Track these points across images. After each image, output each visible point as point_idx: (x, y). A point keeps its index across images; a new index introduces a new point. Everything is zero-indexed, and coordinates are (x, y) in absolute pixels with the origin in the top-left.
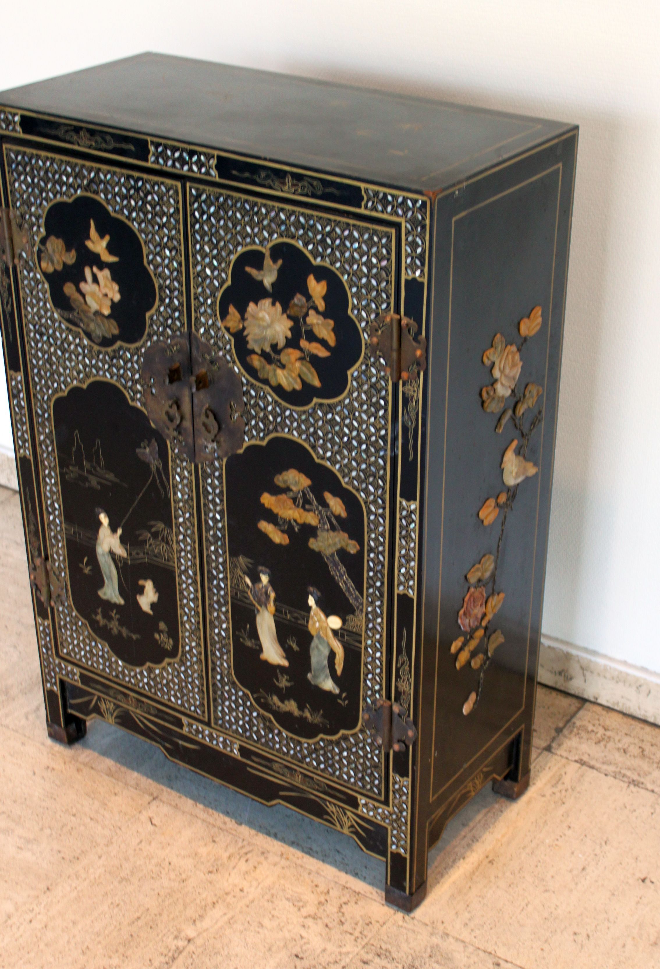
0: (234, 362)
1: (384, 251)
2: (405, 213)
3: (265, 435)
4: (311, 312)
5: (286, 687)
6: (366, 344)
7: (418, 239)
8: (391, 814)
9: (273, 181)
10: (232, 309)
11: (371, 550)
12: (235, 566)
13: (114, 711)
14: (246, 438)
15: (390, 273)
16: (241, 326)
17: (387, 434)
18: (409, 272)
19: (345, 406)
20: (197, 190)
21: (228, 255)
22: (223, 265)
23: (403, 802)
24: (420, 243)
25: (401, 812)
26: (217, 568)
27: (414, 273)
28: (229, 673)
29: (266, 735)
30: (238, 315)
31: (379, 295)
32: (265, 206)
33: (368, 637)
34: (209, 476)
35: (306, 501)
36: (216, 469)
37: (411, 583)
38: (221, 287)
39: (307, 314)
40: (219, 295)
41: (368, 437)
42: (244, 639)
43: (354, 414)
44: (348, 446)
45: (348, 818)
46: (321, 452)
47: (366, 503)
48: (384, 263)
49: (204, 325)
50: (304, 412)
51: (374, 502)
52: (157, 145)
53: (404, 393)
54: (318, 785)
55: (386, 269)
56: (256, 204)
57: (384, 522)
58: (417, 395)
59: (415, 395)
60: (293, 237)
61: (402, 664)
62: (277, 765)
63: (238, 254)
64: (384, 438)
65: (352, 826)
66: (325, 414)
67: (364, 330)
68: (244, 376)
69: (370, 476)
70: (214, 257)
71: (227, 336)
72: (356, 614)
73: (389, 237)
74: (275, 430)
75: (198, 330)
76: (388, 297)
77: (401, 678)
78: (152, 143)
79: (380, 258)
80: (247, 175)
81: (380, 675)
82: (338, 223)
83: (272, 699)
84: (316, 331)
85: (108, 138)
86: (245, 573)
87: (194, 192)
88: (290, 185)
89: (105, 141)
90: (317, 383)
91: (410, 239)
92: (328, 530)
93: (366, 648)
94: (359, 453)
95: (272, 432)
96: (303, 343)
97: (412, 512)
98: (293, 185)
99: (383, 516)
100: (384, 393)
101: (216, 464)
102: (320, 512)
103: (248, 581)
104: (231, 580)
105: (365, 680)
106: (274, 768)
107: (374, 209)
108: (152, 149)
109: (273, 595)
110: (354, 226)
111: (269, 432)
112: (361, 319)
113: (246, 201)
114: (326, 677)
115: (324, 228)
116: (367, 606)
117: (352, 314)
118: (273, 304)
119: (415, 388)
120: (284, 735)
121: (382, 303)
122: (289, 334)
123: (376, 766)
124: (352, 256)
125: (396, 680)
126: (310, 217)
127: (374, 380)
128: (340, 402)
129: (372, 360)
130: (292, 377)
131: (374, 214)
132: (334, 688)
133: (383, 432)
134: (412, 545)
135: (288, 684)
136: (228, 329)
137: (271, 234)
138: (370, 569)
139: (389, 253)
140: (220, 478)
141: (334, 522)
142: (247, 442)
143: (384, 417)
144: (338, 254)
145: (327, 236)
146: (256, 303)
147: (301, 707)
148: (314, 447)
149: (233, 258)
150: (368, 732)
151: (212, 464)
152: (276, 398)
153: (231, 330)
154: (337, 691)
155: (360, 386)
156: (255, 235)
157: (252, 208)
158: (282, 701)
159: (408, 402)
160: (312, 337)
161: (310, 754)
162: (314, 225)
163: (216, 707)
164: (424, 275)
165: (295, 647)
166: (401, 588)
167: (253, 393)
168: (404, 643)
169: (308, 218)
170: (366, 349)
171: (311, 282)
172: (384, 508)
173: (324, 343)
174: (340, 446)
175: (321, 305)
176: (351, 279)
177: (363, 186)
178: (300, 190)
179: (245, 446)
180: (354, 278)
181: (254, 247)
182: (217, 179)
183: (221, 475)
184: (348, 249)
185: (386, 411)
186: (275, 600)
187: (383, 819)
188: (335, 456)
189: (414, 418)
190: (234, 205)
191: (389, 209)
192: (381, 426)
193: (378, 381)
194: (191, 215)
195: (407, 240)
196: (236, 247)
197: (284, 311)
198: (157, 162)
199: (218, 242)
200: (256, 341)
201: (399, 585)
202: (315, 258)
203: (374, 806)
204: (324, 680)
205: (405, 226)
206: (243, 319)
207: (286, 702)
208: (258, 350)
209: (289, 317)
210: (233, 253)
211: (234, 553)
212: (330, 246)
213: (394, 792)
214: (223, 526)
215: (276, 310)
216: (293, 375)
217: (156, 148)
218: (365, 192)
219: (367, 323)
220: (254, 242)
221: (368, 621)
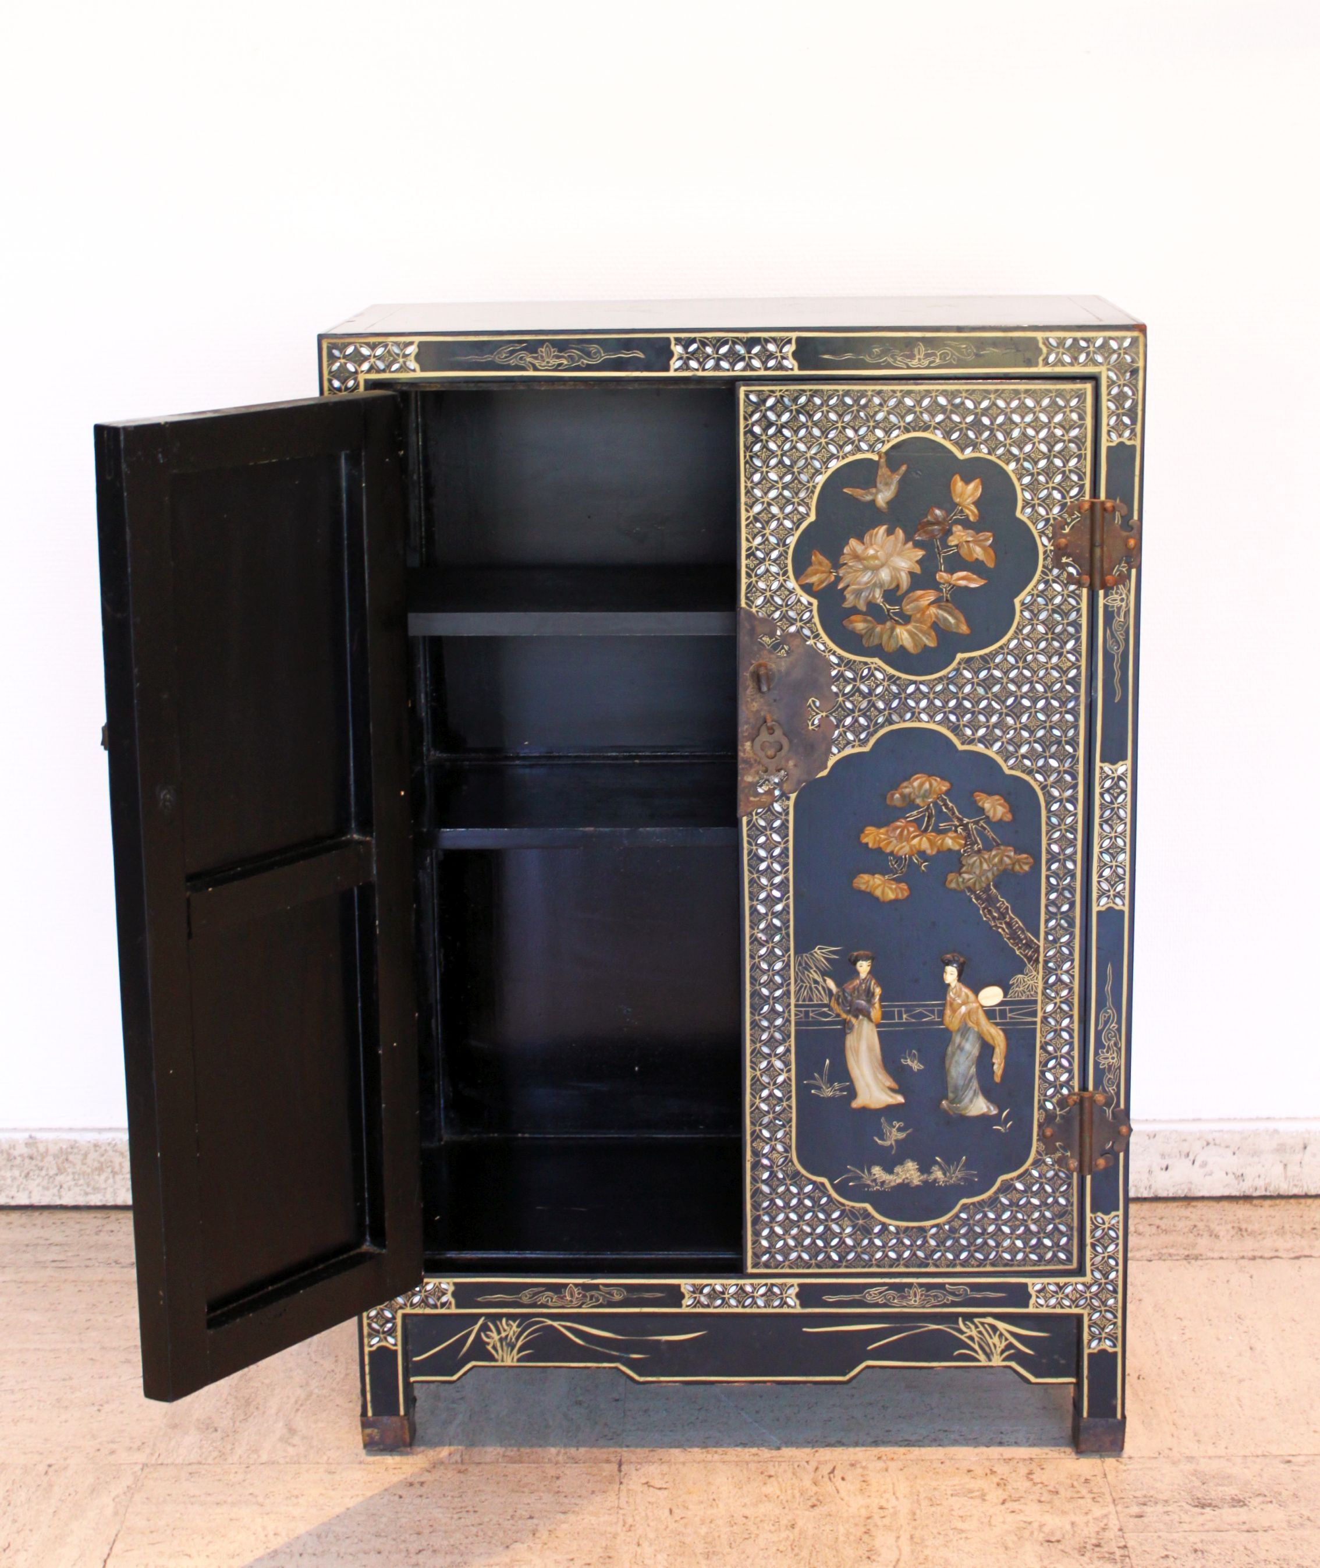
0: (817, 636)
1: (1074, 416)
2: (1107, 358)
3: (870, 735)
4: (957, 529)
5: (896, 1141)
6: (1045, 552)
7: (1126, 389)
8: (1088, 1287)
9: (892, 356)
10: (817, 557)
11: (1053, 858)
12: (807, 967)
13: (517, 1339)
14: (835, 750)
15: (1084, 443)
16: (833, 578)
17: (1079, 674)
18: (1114, 436)
19: (1011, 652)
20: (759, 393)
21: (812, 477)
22: (802, 495)
23: (1110, 1257)
24: (1130, 393)
25: (1106, 1276)
26: (770, 984)
27: (1120, 436)
28: (788, 1160)
29: (857, 1243)
30: (826, 562)
31: (1066, 478)
32: (879, 393)
33: (1048, 999)
34: (762, 831)
35: (941, 816)
36: (776, 816)
37: (1120, 888)
38: (797, 528)
39: (949, 532)
40: (792, 541)
41: (1048, 687)
42: (818, 1088)
43: (1025, 660)
44: (1016, 711)
45: (1001, 1335)
46: (968, 732)
47: (1044, 788)
48: (1074, 433)
49: (763, 592)
50: (941, 679)
51: (1059, 782)
52: (686, 343)
53: (1106, 607)
54: (953, 1294)
55: (1079, 441)
56: (863, 394)
57: (1076, 808)
58: (1127, 605)
59: (1124, 604)
60: (926, 428)
61: (1106, 1023)
62: (873, 1291)
63: (829, 472)
64: (1074, 682)
65: (1010, 1346)
66: (976, 673)
67: (1042, 533)
68: (834, 653)
69: (1052, 744)
70: (785, 487)
71: (805, 599)
72: (1026, 971)
73: (1081, 396)
74: (889, 721)
75: (750, 602)
76: (1081, 478)
77: (1103, 1047)
78: (678, 341)
79: (1067, 427)
80: (848, 356)
81: (1069, 1056)
82: (999, 394)
83: (870, 1173)
84: (964, 552)
85: (593, 348)
86: (824, 974)
87: (753, 398)
88: (922, 357)
89: (588, 354)
90: (964, 629)
91: (1115, 391)
92: (979, 851)
93: (1045, 1019)
94: (1033, 716)
95: (882, 726)
96: (942, 576)
97: (1120, 778)
98: (927, 356)
99: (1073, 800)
100: (1073, 615)
101: (777, 807)
102: (965, 827)
103: (831, 984)
104: (798, 993)
105: (1043, 1073)
106: (869, 1299)
107: (1060, 362)
108: (678, 350)
109: (878, 991)
110: (1027, 391)
111: (879, 727)
112: (1035, 518)
113: (847, 393)
114: (975, 1094)
115: (977, 404)
116: (1047, 949)
117: (1023, 514)
118: (890, 532)
119: (1124, 596)
120: (892, 1229)
121: (1072, 488)
122: (917, 570)
123: (1062, 1214)
124: (1024, 434)
125: (1096, 1054)
126: (955, 394)
127: (1058, 600)
128: (1001, 647)
129: (1056, 571)
130: (921, 631)
131: (1059, 370)
132: (988, 1107)
133: (1073, 673)
134: (1120, 829)
135: (901, 1136)
136: (807, 589)
137: (888, 432)
138: (1051, 889)
139: (1081, 418)
140: (783, 830)
141: (991, 834)
142: (836, 755)
143: (1075, 651)
144: (1000, 436)
145: (983, 415)
146: (860, 538)
147: (924, 1169)
148: (956, 729)
149: (820, 479)
150: (1049, 1161)
151: (770, 809)
152: (891, 671)
153: (815, 588)
154: (994, 1111)
155: (1035, 615)
156: (862, 439)
157: (856, 401)
158: (889, 1170)
159: (1114, 617)
160: (956, 563)
161: (941, 1243)
162: (963, 403)
163: (757, 1234)
164: (1135, 435)
165: (916, 1066)
166: (1104, 900)
167: (849, 674)
168: (1108, 988)
169: (951, 395)
170: (1045, 559)
171: (958, 484)
172: (1075, 787)
173: (976, 567)
174: (1001, 714)
175: (972, 513)
176: (1022, 465)
177: (1039, 335)
178: (938, 360)
179: (830, 763)
180: (1026, 465)
181: (859, 456)
182: (797, 372)
183: (784, 825)
184: (1017, 425)
185: (1078, 640)
186: (881, 1000)
187: (1075, 1302)
188: (992, 731)
189: (1121, 639)
190: (825, 403)
191: (1082, 358)
192: (1069, 664)
193: (1065, 601)
194: (745, 433)
195: (1109, 394)
196: (825, 463)
197: (908, 538)
198: (686, 367)
199: (794, 463)
200: (858, 593)
201: (1099, 898)
202: (962, 450)
203: (1057, 1284)
204: (971, 1101)
205: (1106, 375)
206: (836, 565)
207: (898, 1169)
208: (862, 606)
209: (918, 545)
210: (821, 473)
211: (803, 946)
212: (987, 428)
213: (1093, 1246)
214: (786, 909)
215: (896, 539)
216: (925, 627)
217: (686, 347)
218: (1044, 343)
219: (1047, 520)
220: (859, 449)
221: (1048, 972)
